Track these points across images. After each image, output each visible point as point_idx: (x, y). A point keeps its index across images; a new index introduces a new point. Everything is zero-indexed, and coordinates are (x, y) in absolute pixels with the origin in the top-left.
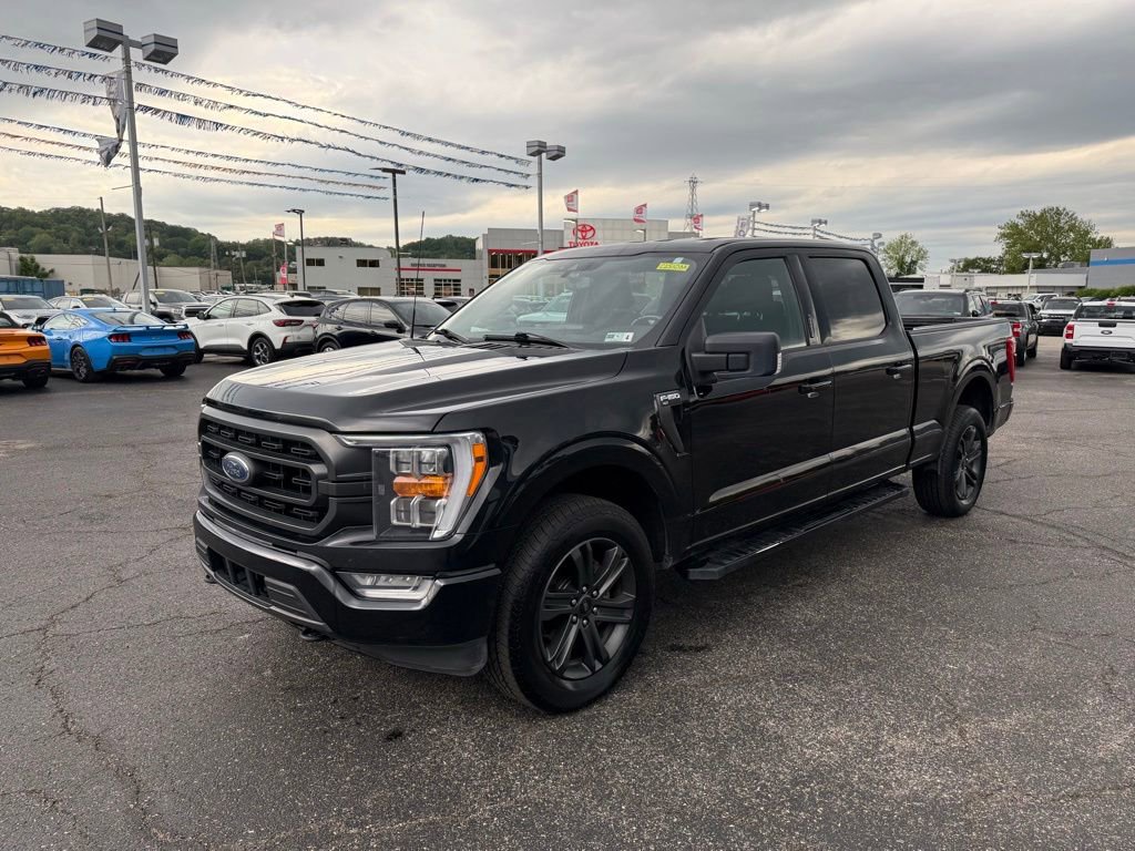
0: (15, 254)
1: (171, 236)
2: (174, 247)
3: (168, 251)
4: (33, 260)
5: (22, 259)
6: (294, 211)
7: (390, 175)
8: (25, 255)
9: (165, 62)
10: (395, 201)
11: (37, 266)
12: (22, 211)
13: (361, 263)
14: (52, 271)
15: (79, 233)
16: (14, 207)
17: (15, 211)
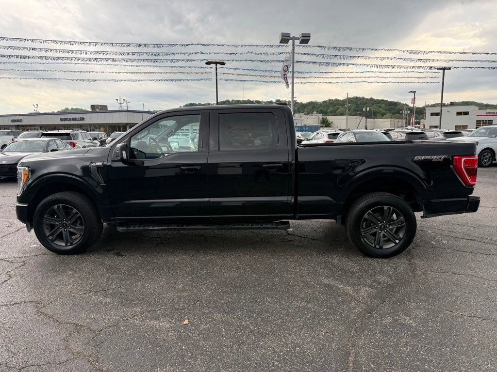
0: (321, 116)
1: (389, 106)
2: (390, 110)
3: (387, 112)
4: (326, 118)
5: (323, 118)
6: (411, 92)
7: (442, 71)
8: (324, 117)
9: (307, 43)
10: (443, 83)
11: (327, 121)
12: (336, 100)
13: (459, 114)
14: (332, 122)
15: (354, 107)
16: (334, 99)
17: (335, 100)
